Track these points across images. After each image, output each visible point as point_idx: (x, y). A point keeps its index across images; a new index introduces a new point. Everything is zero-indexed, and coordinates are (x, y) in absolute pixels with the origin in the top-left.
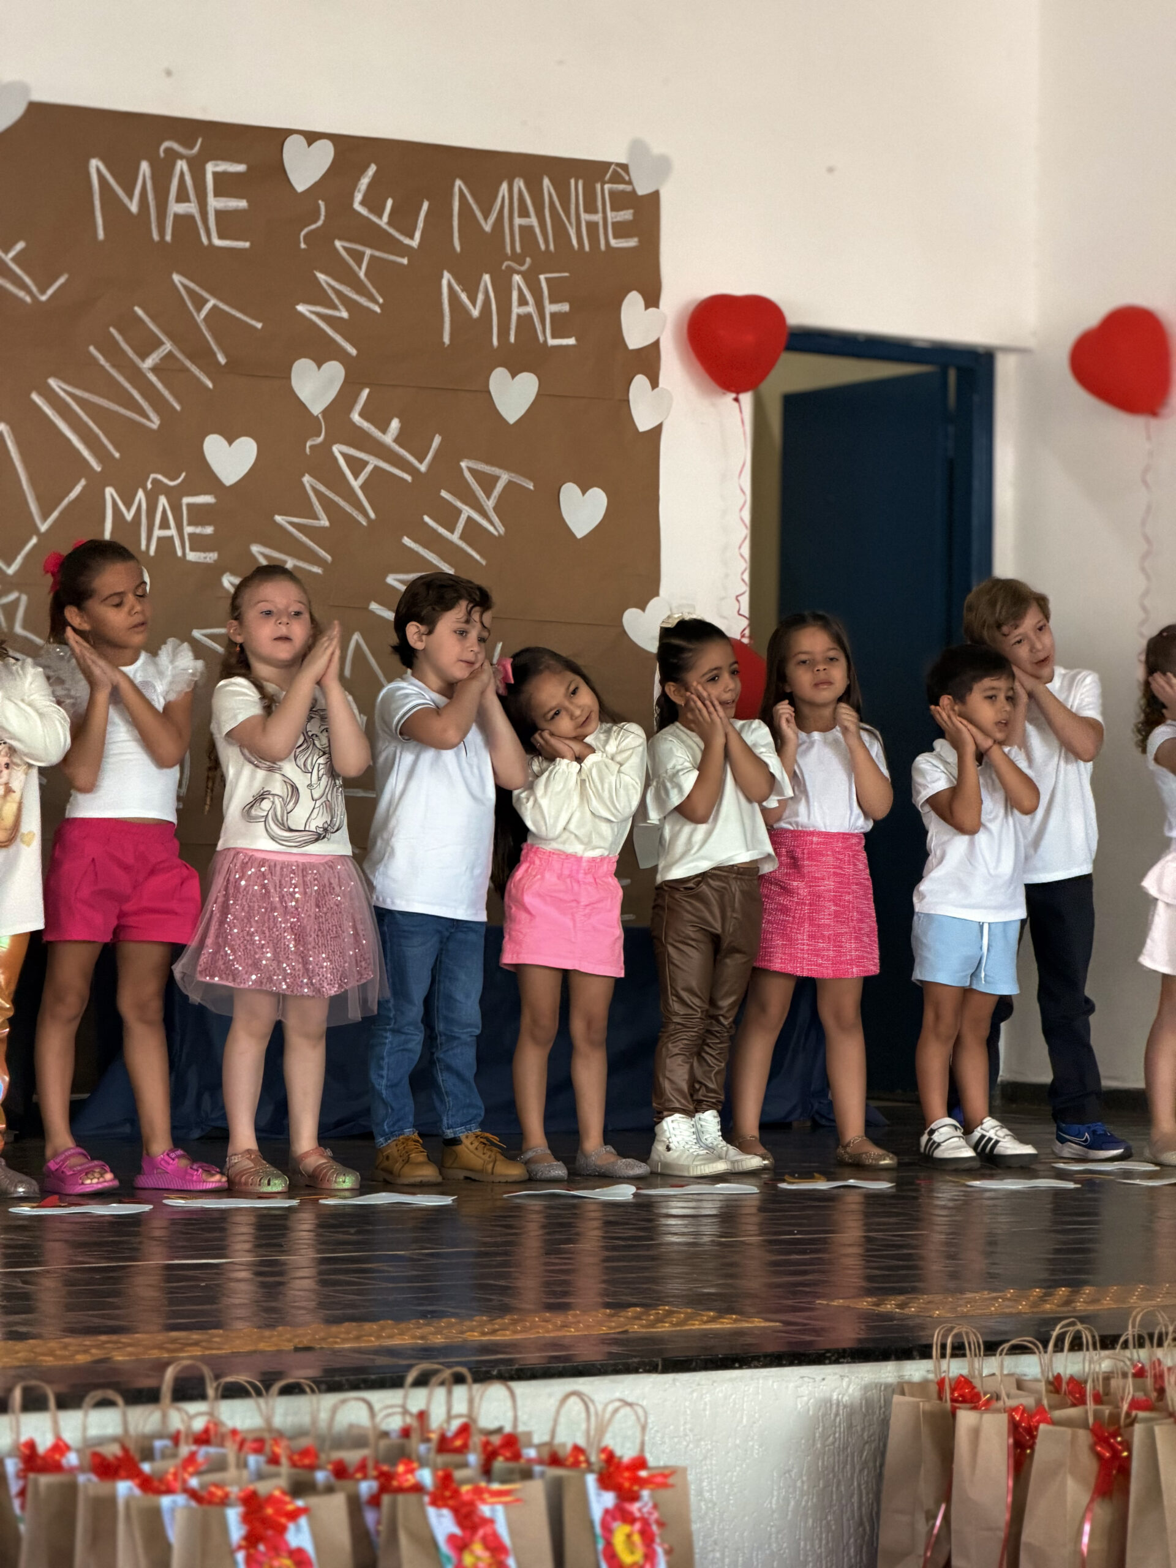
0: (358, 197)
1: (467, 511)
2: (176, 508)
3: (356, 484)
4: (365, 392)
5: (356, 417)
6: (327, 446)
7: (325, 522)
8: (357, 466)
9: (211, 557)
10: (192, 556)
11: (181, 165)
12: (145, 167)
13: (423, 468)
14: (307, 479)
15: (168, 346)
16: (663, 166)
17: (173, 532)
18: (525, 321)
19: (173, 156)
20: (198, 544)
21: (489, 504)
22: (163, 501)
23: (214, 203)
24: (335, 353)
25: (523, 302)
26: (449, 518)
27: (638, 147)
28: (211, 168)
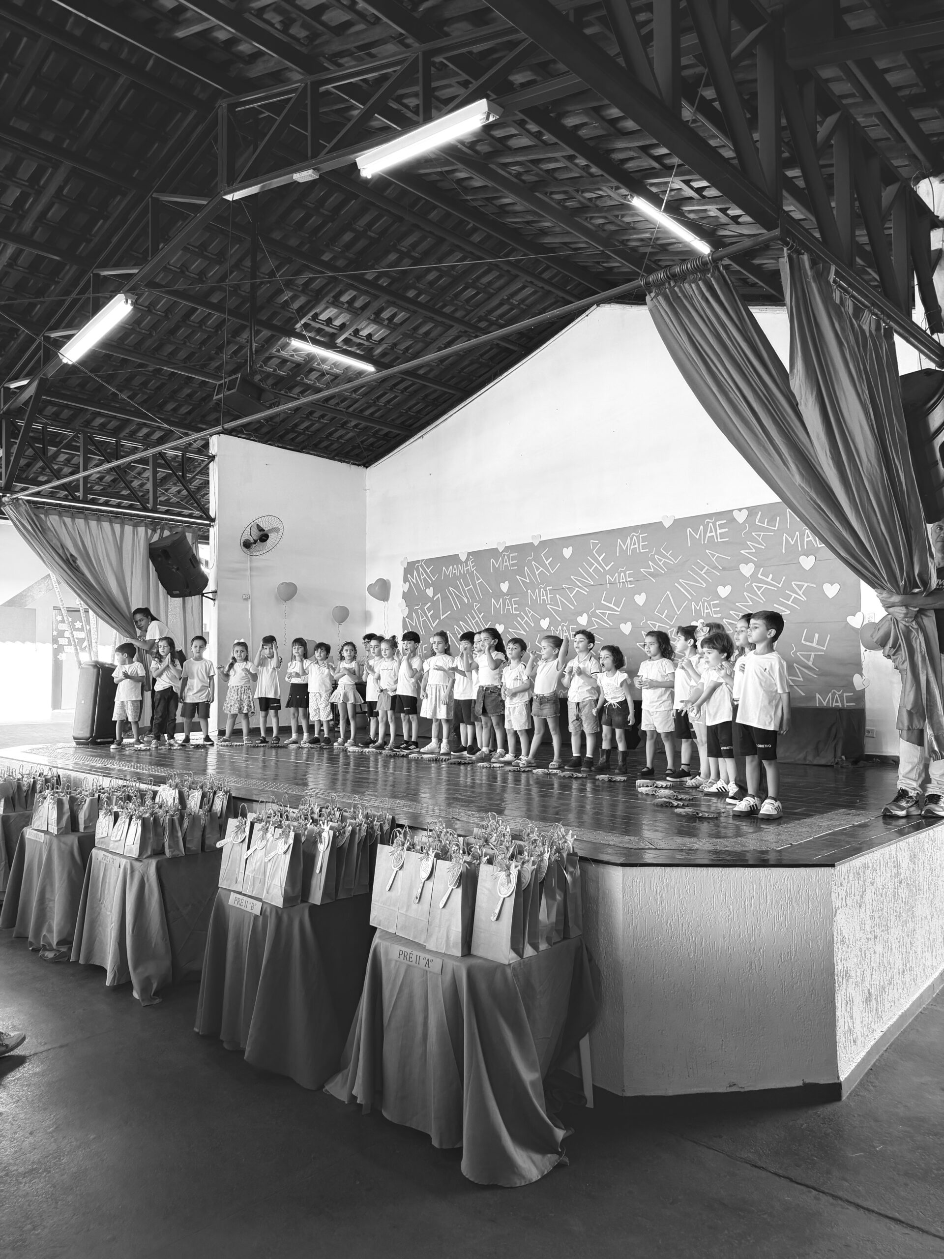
0: (757, 521)
1: (794, 595)
2: (709, 605)
3: (759, 593)
4: (762, 569)
5: (759, 576)
6: (751, 585)
7: (751, 603)
8: (759, 588)
9: (719, 615)
10: (715, 616)
11: (711, 524)
12: (702, 527)
13: (780, 586)
14: (745, 593)
15: (707, 567)
17: (710, 610)
18: (809, 542)
19: (708, 523)
20: (716, 612)
21: (801, 593)
22: (706, 604)
23: (719, 531)
24: (753, 561)
25: (808, 537)
26: (788, 597)
28: (718, 523)
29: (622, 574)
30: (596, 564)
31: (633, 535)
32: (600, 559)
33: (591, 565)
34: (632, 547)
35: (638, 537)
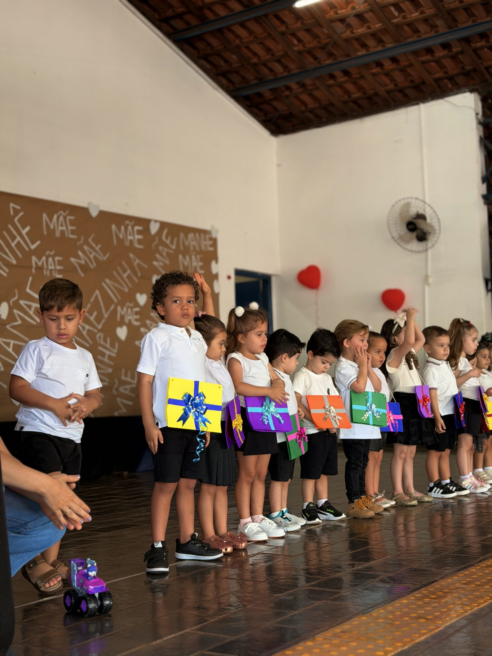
0: (164, 236)
2: (132, 311)
9: (139, 323)
10: (135, 323)
11: (130, 227)
15: (129, 272)
16: (217, 231)
17: (131, 317)
18: (195, 267)
19: (128, 225)
20: (137, 320)
22: (129, 310)
23: (136, 237)
25: (194, 262)
27: (213, 227)
28: (136, 228)
29: (50, 259)
30: (18, 238)
31: (61, 214)
32: (24, 232)
33: (13, 238)
34: (60, 228)
35: (65, 218)
